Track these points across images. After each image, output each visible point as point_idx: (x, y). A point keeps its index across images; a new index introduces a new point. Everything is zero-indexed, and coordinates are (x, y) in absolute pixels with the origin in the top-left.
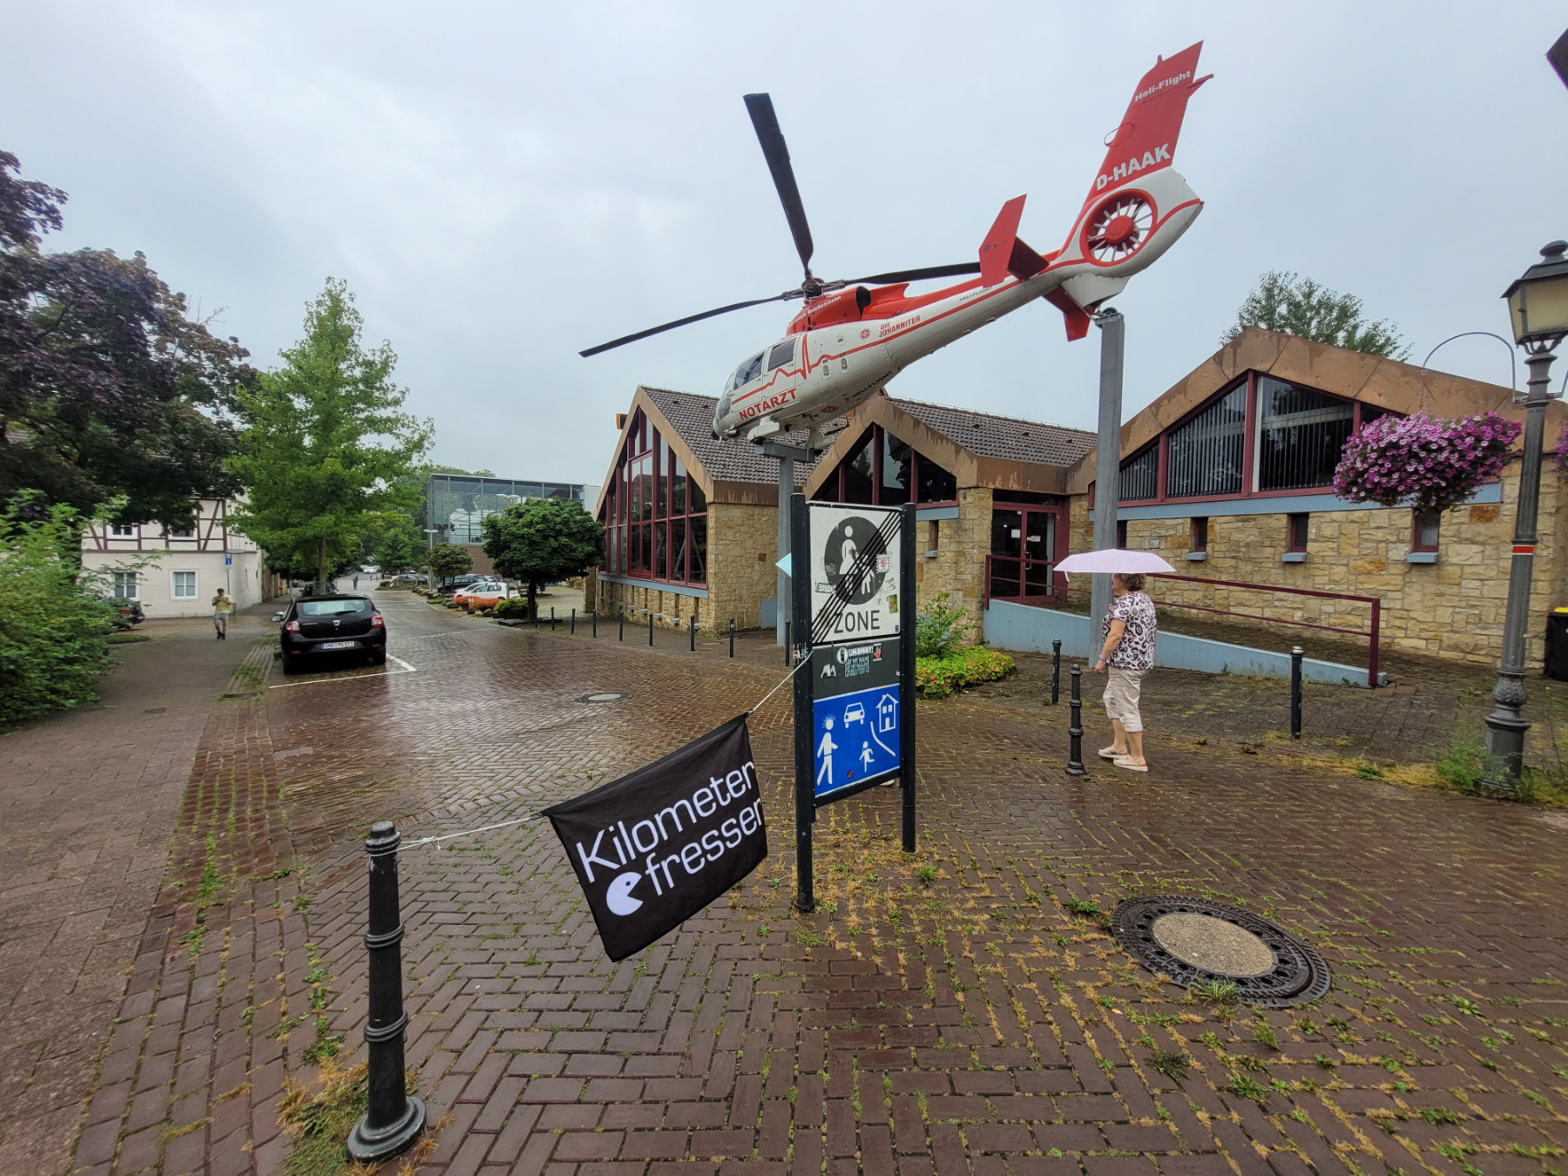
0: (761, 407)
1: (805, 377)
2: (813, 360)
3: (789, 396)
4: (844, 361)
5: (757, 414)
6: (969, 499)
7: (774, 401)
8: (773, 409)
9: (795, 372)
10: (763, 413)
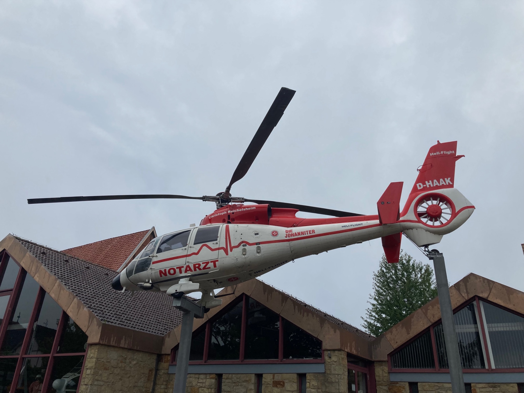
0: (183, 270)
1: (227, 254)
2: (234, 243)
3: (211, 265)
4: (259, 248)
5: (178, 274)
6: (334, 359)
7: (197, 266)
8: (194, 273)
9: (219, 249)
10: (183, 274)
